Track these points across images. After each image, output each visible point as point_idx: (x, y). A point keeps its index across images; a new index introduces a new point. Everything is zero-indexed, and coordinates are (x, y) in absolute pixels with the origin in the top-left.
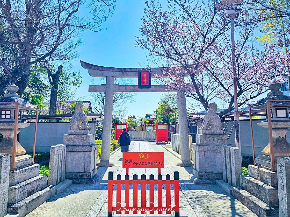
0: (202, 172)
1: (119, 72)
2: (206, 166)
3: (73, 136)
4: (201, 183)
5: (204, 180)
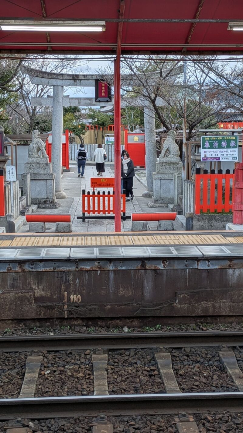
1: (70, 80)
2: (162, 192)
4: (155, 206)
5: (158, 204)
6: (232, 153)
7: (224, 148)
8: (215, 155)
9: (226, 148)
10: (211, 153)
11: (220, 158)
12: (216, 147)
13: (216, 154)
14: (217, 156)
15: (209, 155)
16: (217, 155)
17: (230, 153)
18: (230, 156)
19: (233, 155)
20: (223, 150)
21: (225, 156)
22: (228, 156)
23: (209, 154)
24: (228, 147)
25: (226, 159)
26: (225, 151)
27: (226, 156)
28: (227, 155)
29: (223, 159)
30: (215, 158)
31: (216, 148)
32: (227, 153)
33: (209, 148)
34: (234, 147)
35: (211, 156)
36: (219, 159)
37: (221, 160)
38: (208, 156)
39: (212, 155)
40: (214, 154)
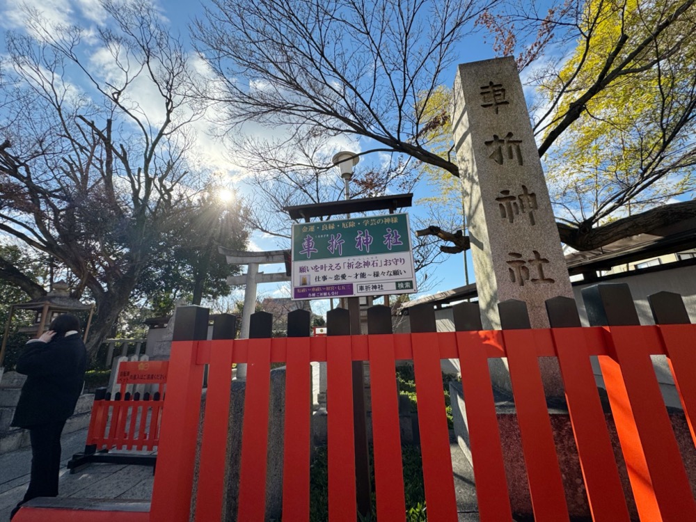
0: (323, 391)
1: (262, 257)
3: (165, 343)
6: (392, 268)
7: (364, 253)
8: (337, 277)
9: (370, 253)
10: (321, 273)
11: (351, 285)
12: (337, 252)
13: (340, 273)
14: (341, 281)
15: (317, 279)
16: (344, 277)
17: (385, 269)
18: (387, 277)
19: (396, 273)
20: (362, 259)
21: (370, 279)
22: (381, 277)
23: (317, 274)
24: (379, 248)
25: (375, 287)
26: (367, 264)
27: (372, 278)
28: (376, 274)
29: (361, 288)
30: (336, 286)
31: (336, 255)
32: (376, 269)
33: (314, 257)
34: (396, 249)
35: (322, 283)
36: (348, 288)
37: (356, 293)
38: (313, 283)
39: (325, 278)
40: (330, 274)
